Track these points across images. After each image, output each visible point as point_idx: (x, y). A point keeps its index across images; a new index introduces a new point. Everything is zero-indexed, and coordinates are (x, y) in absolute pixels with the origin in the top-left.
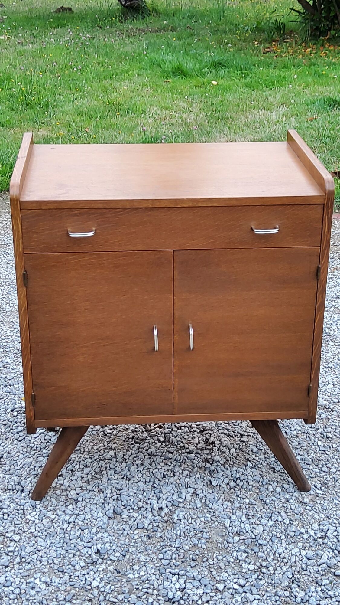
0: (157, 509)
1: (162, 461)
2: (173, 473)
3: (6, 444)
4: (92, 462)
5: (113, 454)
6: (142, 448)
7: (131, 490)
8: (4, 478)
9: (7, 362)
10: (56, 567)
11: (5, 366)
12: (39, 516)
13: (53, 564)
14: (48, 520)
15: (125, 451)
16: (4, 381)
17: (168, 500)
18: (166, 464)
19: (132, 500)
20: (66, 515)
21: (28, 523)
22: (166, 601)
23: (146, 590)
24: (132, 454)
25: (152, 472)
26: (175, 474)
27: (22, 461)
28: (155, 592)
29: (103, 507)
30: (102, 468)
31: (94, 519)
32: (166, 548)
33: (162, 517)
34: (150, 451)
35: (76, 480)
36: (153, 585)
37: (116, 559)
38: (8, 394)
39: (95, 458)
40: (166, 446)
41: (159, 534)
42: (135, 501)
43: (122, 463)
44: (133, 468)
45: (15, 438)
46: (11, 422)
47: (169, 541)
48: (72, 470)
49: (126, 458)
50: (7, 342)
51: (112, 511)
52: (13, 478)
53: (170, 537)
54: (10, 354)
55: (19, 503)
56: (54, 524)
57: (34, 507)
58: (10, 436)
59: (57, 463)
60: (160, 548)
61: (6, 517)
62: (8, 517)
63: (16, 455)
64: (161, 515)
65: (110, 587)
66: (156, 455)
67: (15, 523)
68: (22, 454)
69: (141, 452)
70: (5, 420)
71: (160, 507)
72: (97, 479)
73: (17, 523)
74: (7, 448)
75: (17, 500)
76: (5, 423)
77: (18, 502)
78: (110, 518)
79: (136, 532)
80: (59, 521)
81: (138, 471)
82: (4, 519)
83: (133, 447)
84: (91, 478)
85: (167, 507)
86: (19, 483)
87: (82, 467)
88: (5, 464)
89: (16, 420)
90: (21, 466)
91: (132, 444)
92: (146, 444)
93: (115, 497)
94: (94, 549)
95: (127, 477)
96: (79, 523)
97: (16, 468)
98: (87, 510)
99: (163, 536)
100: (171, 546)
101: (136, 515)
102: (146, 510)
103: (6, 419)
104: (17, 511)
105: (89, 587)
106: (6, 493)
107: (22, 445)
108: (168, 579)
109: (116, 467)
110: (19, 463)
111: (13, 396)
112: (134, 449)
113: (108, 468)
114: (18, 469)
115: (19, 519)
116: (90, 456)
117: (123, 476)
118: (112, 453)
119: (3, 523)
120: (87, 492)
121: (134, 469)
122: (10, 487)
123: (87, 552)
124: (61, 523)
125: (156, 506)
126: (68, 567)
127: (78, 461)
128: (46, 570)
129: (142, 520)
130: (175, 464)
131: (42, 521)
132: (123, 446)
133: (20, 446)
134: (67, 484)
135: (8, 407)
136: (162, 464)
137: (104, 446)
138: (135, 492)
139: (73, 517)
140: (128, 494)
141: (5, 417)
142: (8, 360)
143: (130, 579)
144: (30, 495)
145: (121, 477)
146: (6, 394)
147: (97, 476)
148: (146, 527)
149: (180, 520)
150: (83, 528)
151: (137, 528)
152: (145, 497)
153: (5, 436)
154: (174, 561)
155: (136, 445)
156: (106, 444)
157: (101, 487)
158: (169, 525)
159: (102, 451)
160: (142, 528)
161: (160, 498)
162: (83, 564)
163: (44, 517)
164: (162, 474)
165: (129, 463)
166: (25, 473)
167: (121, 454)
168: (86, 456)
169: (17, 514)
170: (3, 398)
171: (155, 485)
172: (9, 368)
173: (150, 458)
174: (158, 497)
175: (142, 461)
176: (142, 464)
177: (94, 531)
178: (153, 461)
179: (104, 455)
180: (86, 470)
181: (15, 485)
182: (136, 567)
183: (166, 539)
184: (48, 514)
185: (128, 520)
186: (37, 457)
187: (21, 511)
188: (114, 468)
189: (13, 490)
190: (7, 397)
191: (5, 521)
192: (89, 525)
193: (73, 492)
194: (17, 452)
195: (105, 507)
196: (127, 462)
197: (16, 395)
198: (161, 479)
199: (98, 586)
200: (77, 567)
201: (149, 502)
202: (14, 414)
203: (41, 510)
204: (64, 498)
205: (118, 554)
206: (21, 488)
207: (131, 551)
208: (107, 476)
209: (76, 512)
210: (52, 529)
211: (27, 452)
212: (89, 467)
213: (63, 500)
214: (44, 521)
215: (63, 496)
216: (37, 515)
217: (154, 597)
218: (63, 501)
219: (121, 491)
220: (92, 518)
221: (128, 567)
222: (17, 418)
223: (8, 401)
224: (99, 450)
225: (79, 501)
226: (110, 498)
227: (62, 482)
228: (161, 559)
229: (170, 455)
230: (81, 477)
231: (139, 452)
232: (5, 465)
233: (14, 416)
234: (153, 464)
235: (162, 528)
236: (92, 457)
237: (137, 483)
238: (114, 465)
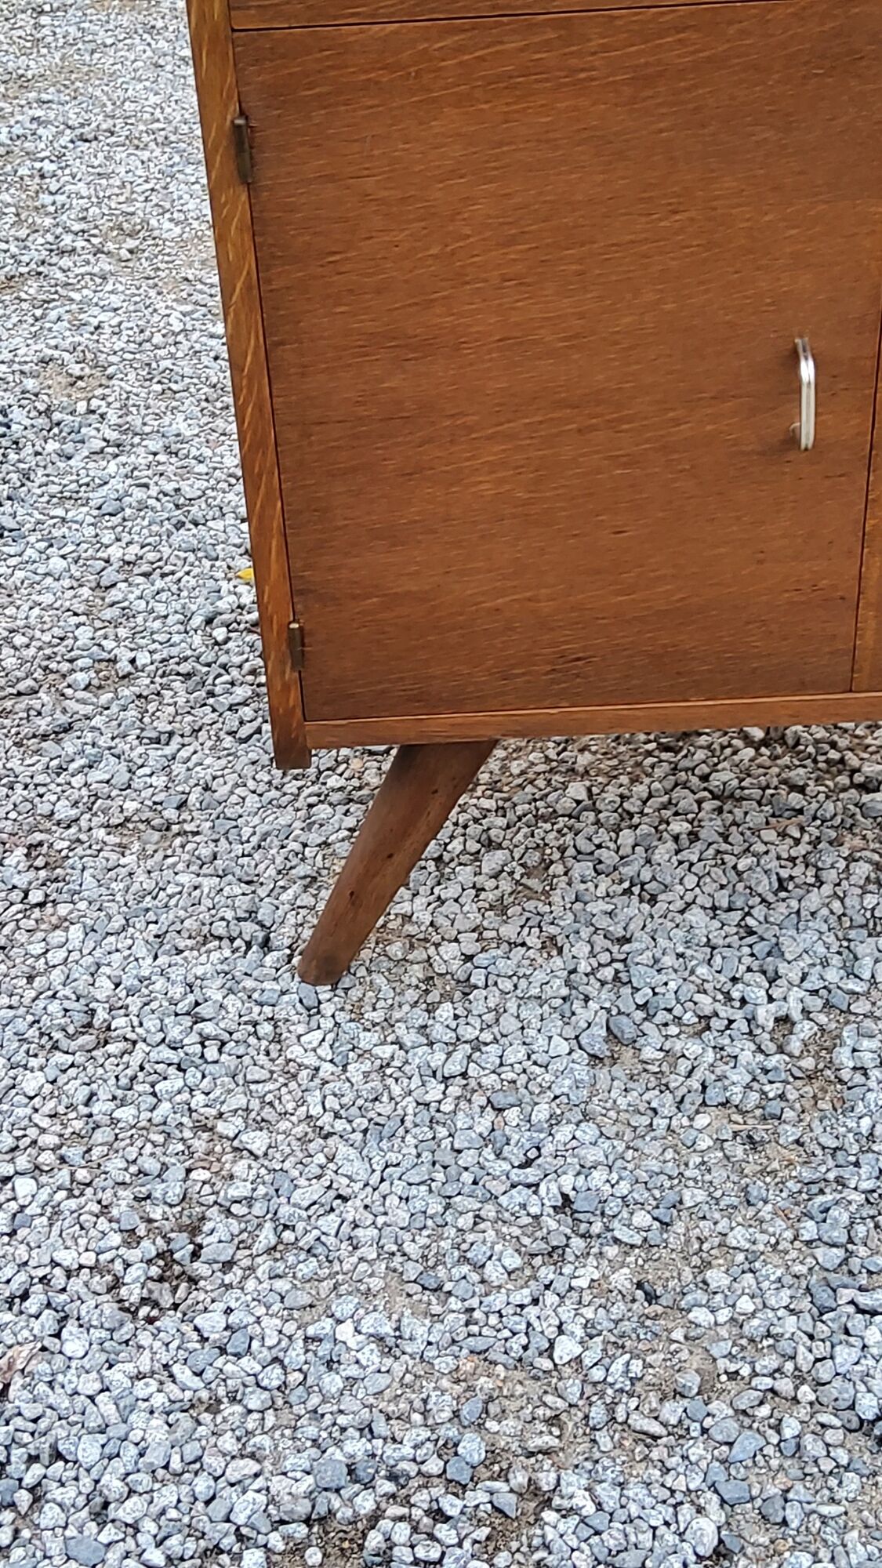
0: (771, 1024)
1: (767, 823)
2: (811, 872)
3: (195, 752)
4: (508, 827)
5: (583, 795)
6: (686, 770)
7: (662, 942)
8: (197, 893)
9: (178, 435)
10: (412, 1271)
11: (174, 448)
12: (331, 1047)
13: (398, 1259)
14: (366, 1066)
15: (624, 780)
16: (171, 505)
17: (806, 985)
18: (783, 835)
19: (672, 985)
20: (431, 1044)
21: (294, 1076)
22: (850, 1431)
23: (767, 1382)
24: (650, 796)
25: (735, 867)
26: (824, 875)
27: (256, 820)
28: (806, 1393)
29: (568, 1014)
30: (548, 851)
31: (535, 1063)
32: (822, 1192)
33: (791, 1056)
34: (716, 781)
35: (456, 900)
36: (793, 1358)
37: (637, 1240)
38: (191, 557)
39: (520, 810)
40: (774, 758)
41: (790, 1133)
42: (684, 988)
43: (617, 830)
44: (663, 852)
45: (226, 728)
46: (209, 665)
47: (831, 1163)
48: (439, 860)
49: (633, 809)
50: (172, 356)
51: (604, 1033)
52: (227, 891)
53: (834, 1144)
54: (187, 402)
55: (256, 996)
56: (390, 1081)
57: (313, 1010)
58: (207, 720)
59: (390, 856)
60: (800, 1192)
61: (211, 1052)
62: (220, 1051)
63: (234, 799)
64: (788, 1049)
65: (628, 1363)
66: (742, 799)
67: (249, 1077)
68: (254, 792)
69: (685, 785)
70: (186, 659)
71: (782, 1013)
72: (532, 895)
73: (256, 1077)
74: (198, 768)
75: (249, 983)
76: (184, 668)
77: (254, 990)
78: (595, 1059)
79: (702, 1121)
80: (407, 1068)
81: (680, 863)
82: (206, 1062)
83: (653, 766)
84: (510, 890)
85: (806, 1013)
86: (252, 914)
87: (473, 846)
88: (197, 833)
89: (223, 659)
90: (254, 840)
91: (649, 754)
92: (700, 755)
93: (607, 973)
94: (550, 1191)
95: (642, 889)
96: (484, 1080)
97: (238, 849)
98: (509, 1024)
99: (806, 1139)
100: (840, 1182)
101: (693, 1048)
102: (728, 1027)
103: (189, 653)
104: (250, 1028)
105: (547, 1364)
106: (209, 952)
107: (253, 756)
108: (847, 1332)
109: (599, 846)
110: (246, 832)
111: (207, 563)
112: (658, 772)
113: (571, 852)
114: (243, 855)
115: (262, 1059)
116: (500, 803)
117: (626, 885)
118: (577, 791)
119: (204, 1076)
120: (499, 952)
121: (667, 857)
122: (220, 928)
123: (524, 1206)
124: (416, 1081)
125: (765, 1015)
126: (457, 1272)
127: (456, 824)
128: (376, 1284)
129: (718, 1071)
130: (816, 833)
131: (345, 1070)
132: (615, 762)
133: (244, 760)
134: (427, 918)
135: (194, 608)
136: (770, 835)
137: (548, 760)
138: (680, 950)
139: (459, 1056)
140: (656, 961)
141: (183, 645)
142: (180, 425)
143: (699, 1331)
144: (295, 961)
145: (619, 889)
146: (182, 555)
147: (533, 883)
148: (736, 1100)
149: (864, 1071)
150: (499, 1100)
151: (704, 1103)
152: (719, 972)
153: (189, 718)
154: (863, 1251)
155: (665, 756)
156: (552, 754)
157: (553, 930)
158: (824, 1090)
159: (541, 783)
160: (723, 1105)
161: (777, 977)
162: (513, 1261)
163: (351, 1054)
164: (774, 878)
165: (644, 829)
166: (272, 872)
167: (611, 794)
168: (487, 804)
169: (252, 1040)
170: (173, 573)
171: (750, 921)
172: (187, 457)
173: (720, 810)
174: (771, 974)
175: (691, 823)
176: (694, 837)
177: (541, 1113)
178: (735, 823)
179: (551, 798)
180: (493, 860)
181: (239, 919)
182: (716, 1277)
183: (818, 1152)
184: (367, 1040)
185: (665, 1068)
186: (311, 806)
187: (266, 1029)
188: (592, 853)
189: (232, 940)
190: (187, 568)
191: (210, 1068)
192: (523, 1091)
193: (449, 951)
194: (237, 785)
195: (573, 1014)
196: (636, 827)
197: (217, 559)
198: (771, 898)
199: (578, 1359)
200: (493, 1272)
201: (736, 995)
202: (215, 634)
203: (337, 1025)
204: (417, 972)
205: (642, 1219)
206: (261, 935)
207: (688, 1203)
208: (569, 884)
209: (469, 1033)
210: (385, 1108)
211: (270, 783)
212: (500, 846)
213: (414, 982)
214: (355, 1071)
215: (416, 967)
216: (326, 1044)
217: (803, 1412)
218: (417, 987)
219: (626, 948)
220: (529, 1058)
221: (688, 1274)
222: (227, 652)
223: (193, 582)
224: (531, 776)
225: (476, 987)
226: (587, 975)
227: (406, 908)
228: (808, 1243)
229: (795, 800)
230: (474, 887)
231: (676, 785)
232: (197, 838)
233: (216, 643)
234: (735, 836)
235: (797, 1106)
236: (507, 805)
237: (682, 912)
238: (590, 839)
